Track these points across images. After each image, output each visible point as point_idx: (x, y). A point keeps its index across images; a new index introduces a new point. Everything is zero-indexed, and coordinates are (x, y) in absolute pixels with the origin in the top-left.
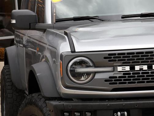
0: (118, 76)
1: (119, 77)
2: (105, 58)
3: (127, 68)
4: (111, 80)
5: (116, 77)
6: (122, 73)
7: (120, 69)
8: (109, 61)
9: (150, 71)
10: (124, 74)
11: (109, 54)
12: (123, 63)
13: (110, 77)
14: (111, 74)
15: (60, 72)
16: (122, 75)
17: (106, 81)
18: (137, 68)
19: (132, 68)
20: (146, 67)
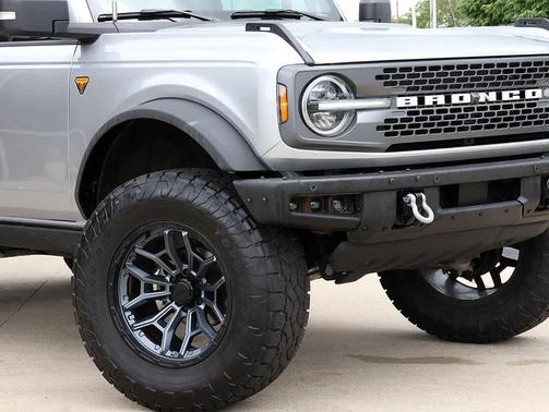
0: (399, 117)
1: (402, 120)
2: (379, 77)
3: (414, 101)
4: (388, 127)
5: (396, 120)
6: (406, 110)
7: (401, 102)
8: (385, 84)
9: (448, 108)
10: (409, 113)
11: (386, 70)
12: (408, 89)
13: (387, 121)
14: (389, 114)
15: (280, 112)
16: (405, 116)
17: (379, 128)
18: (429, 100)
19: (421, 101)
20: (441, 100)
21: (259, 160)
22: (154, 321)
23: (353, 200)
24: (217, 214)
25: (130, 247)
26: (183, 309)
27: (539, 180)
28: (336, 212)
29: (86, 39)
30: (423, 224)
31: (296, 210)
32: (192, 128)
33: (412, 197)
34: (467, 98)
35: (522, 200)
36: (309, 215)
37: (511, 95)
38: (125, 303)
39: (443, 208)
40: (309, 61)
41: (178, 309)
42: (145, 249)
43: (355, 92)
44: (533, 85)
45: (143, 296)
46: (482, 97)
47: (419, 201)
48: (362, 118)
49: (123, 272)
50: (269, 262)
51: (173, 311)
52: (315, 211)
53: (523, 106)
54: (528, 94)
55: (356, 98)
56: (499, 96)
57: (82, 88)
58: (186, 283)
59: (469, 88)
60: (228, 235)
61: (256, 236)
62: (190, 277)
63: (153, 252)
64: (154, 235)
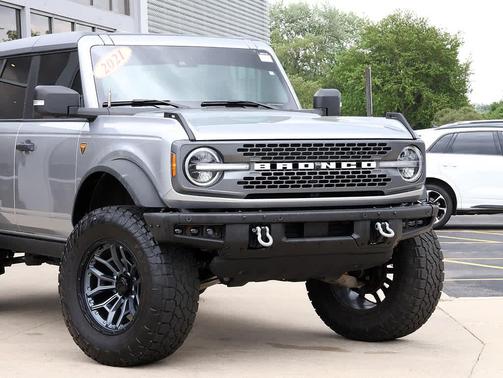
0: (255, 177)
1: (258, 178)
2: (239, 150)
3: (267, 166)
4: (246, 182)
5: (253, 178)
6: (261, 172)
7: (257, 166)
8: (245, 154)
9: (295, 172)
10: (263, 174)
11: (245, 146)
12: (263, 159)
13: (245, 178)
14: (247, 174)
15: (172, 171)
16: (260, 176)
17: (239, 183)
18: (280, 166)
19: (273, 166)
20: (290, 166)
21: (162, 201)
22: (104, 305)
23: (220, 228)
24: (137, 235)
25: (91, 255)
26: (123, 298)
27: (368, 223)
28: (209, 237)
29: (91, 119)
30: (264, 247)
31: (181, 234)
32: (123, 179)
33: (259, 228)
34: (311, 166)
35: (355, 236)
36: (190, 237)
37: (349, 165)
38: (89, 292)
39: (288, 237)
40: (192, 138)
41: (120, 297)
42: (101, 257)
43: (223, 159)
44: (368, 158)
45: (100, 288)
46: (324, 165)
47: (263, 232)
48: (227, 176)
49: (87, 271)
50: (164, 267)
51: (117, 298)
52: (193, 235)
53: (359, 172)
54: (364, 165)
55: (224, 163)
56: (339, 165)
57: (83, 150)
58: (124, 280)
59: (313, 159)
60: (141, 249)
61: (158, 250)
62: (127, 277)
63: (105, 259)
64: (105, 248)
